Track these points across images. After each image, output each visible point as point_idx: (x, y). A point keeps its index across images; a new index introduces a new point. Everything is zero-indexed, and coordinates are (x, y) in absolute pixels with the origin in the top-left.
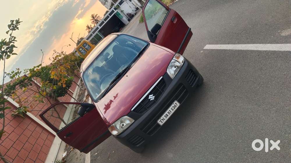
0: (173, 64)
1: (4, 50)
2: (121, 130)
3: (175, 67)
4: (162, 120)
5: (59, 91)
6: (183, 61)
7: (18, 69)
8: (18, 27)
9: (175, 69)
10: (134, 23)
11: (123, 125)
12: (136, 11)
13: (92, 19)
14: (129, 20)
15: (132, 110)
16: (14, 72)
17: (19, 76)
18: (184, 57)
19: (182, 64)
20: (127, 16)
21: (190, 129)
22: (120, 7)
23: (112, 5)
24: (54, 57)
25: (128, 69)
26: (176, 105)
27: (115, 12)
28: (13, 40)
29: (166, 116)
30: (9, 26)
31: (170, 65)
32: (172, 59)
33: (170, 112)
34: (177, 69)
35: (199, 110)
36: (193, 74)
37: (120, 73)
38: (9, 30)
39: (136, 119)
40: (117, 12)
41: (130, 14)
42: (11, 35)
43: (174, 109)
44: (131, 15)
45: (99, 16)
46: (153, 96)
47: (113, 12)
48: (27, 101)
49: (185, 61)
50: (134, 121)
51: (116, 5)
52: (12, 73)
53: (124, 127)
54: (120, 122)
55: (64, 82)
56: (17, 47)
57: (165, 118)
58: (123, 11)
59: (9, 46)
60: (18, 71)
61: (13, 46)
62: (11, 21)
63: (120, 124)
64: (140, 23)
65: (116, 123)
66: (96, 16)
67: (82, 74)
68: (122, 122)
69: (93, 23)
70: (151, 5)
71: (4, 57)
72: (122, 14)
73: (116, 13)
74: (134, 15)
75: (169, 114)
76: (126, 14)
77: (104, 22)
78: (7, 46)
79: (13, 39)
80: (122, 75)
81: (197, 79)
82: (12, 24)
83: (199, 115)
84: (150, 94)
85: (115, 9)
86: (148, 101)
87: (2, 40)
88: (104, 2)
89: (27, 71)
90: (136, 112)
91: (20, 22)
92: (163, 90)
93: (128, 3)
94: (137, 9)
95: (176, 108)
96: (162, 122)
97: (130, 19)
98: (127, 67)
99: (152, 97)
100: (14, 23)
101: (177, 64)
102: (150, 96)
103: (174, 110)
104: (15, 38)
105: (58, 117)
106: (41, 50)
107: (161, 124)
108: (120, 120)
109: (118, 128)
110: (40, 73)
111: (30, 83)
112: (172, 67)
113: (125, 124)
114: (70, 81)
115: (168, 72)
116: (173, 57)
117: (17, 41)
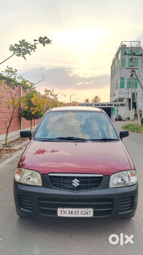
0: (123, 175)
1: (21, 48)
2: (24, 181)
3: (122, 180)
4: (63, 212)
5: (28, 114)
6: (133, 182)
7: (16, 71)
8: (45, 45)
9: (120, 181)
10: (117, 124)
11: (29, 179)
12: (127, 119)
13: (94, 99)
14: (116, 120)
15: (50, 175)
16: (12, 69)
17: (12, 75)
18: (138, 180)
19: (131, 184)
20: (118, 116)
21: (78, 247)
22: (119, 107)
23: (116, 101)
24: (47, 89)
25: (83, 140)
26: (89, 213)
27: (113, 106)
28: (32, 49)
29: (71, 212)
30: (41, 38)
31: (119, 173)
32: (127, 170)
33: (77, 213)
34: (122, 183)
35: (104, 240)
36: (131, 203)
37: (73, 137)
38: (38, 40)
39: (44, 186)
40: (114, 108)
41: (121, 117)
42: (35, 44)
43: (83, 214)
44: (121, 119)
45: (100, 101)
46: (78, 183)
47: (112, 105)
48: (2, 98)
49: (135, 184)
50: (41, 185)
51: (118, 103)
52: (10, 68)
53: (29, 181)
54: (31, 173)
55: (35, 111)
56: (30, 55)
57: (68, 213)
58: (118, 111)
59: (26, 49)
60: (15, 72)
61: (29, 52)
62: (46, 37)
63: (29, 175)
64: (122, 127)
65: (27, 170)
66: (99, 99)
67: (48, 111)
68: (31, 175)
69: (92, 101)
70: (141, 124)
71: (16, 52)
72: (115, 112)
73: (112, 108)
74: (123, 120)
75: (75, 214)
76: (118, 115)
77: (100, 106)
78: (25, 48)
79: (34, 47)
80: (73, 141)
81: (130, 211)
82: (44, 39)
83: (98, 244)
84: (78, 178)
85: (115, 105)
86: (69, 182)
87: (27, 42)
88: (113, 95)
89: (21, 78)
90: (51, 180)
91: (49, 43)
92: (91, 188)
93: (127, 110)
94: (129, 119)
95: (86, 216)
96: (61, 214)
97: (118, 120)
98: (83, 139)
99: (76, 183)
100: (46, 40)
101: (126, 179)
102: (76, 180)
103: (83, 216)
104: (36, 48)
105: (7, 127)
106: (44, 76)
107: (59, 214)
108: (33, 171)
109: (23, 177)
110: (27, 88)
111: (14, 87)
112: (119, 176)
113: (32, 179)
114: (41, 115)
115: (112, 176)
116: (129, 170)
117: (35, 52)
